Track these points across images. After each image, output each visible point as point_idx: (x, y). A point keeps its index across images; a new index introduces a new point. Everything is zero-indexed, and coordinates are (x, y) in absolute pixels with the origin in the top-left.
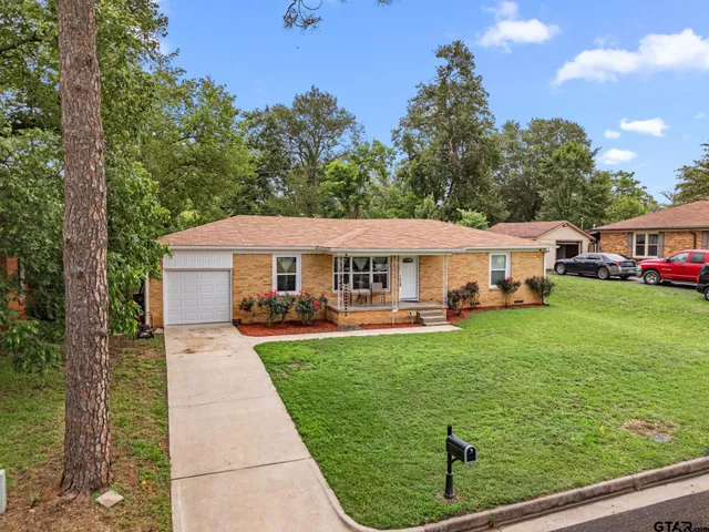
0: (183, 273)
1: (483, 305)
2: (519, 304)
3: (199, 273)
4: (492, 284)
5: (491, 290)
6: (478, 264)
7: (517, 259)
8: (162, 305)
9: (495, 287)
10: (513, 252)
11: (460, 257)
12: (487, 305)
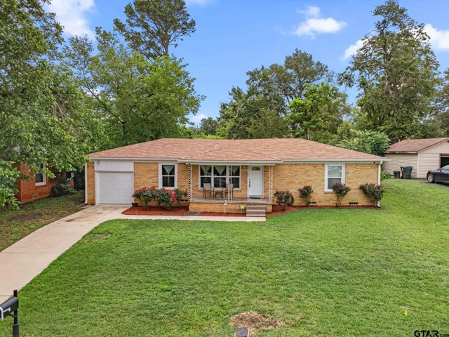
0: (107, 174)
1: (319, 204)
2: (353, 205)
3: (116, 174)
4: (329, 188)
5: (326, 193)
6: (315, 173)
7: (351, 170)
8: (94, 192)
9: (331, 190)
10: (348, 164)
11: (298, 167)
12: (323, 204)
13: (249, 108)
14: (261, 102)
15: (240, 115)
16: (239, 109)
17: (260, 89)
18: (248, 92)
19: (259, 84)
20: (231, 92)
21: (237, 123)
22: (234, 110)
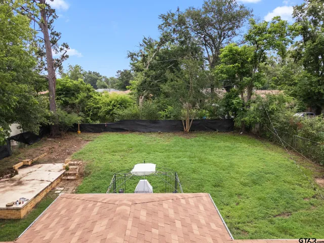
13: (162, 59)
14: (176, 51)
15: (152, 67)
16: (150, 60)
17: (175, 36)
18: (161, 39)
19: (174, 30)
20: (142, 43)
21: (148, 76)
22: (144, 60)
